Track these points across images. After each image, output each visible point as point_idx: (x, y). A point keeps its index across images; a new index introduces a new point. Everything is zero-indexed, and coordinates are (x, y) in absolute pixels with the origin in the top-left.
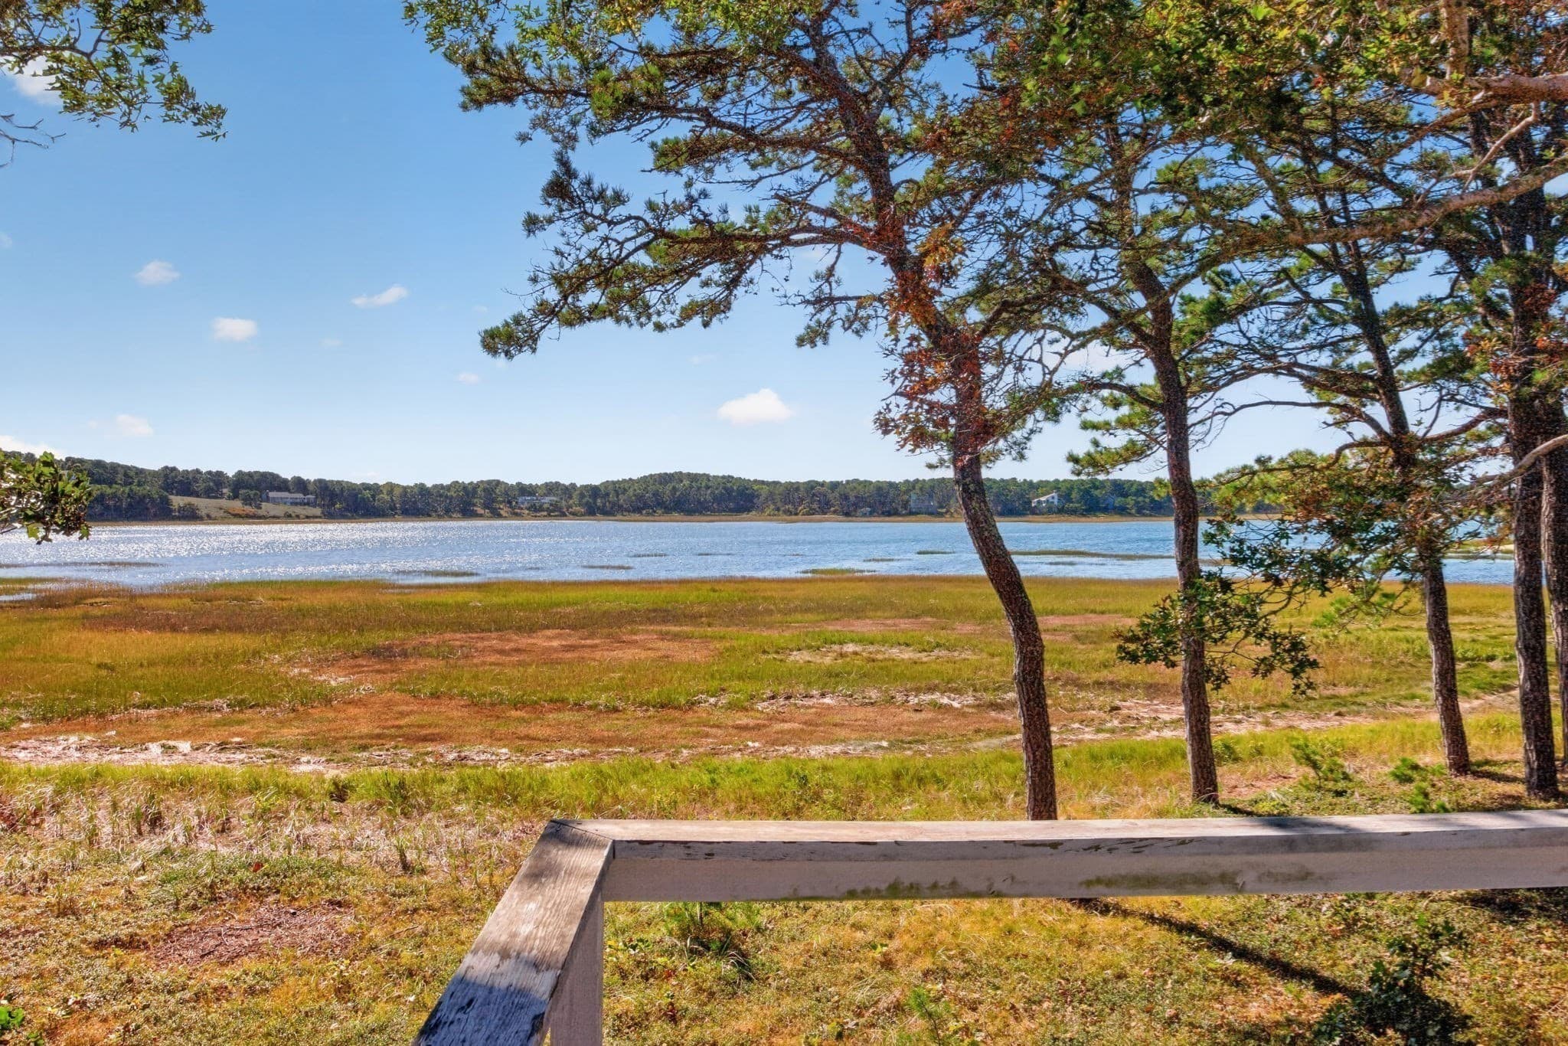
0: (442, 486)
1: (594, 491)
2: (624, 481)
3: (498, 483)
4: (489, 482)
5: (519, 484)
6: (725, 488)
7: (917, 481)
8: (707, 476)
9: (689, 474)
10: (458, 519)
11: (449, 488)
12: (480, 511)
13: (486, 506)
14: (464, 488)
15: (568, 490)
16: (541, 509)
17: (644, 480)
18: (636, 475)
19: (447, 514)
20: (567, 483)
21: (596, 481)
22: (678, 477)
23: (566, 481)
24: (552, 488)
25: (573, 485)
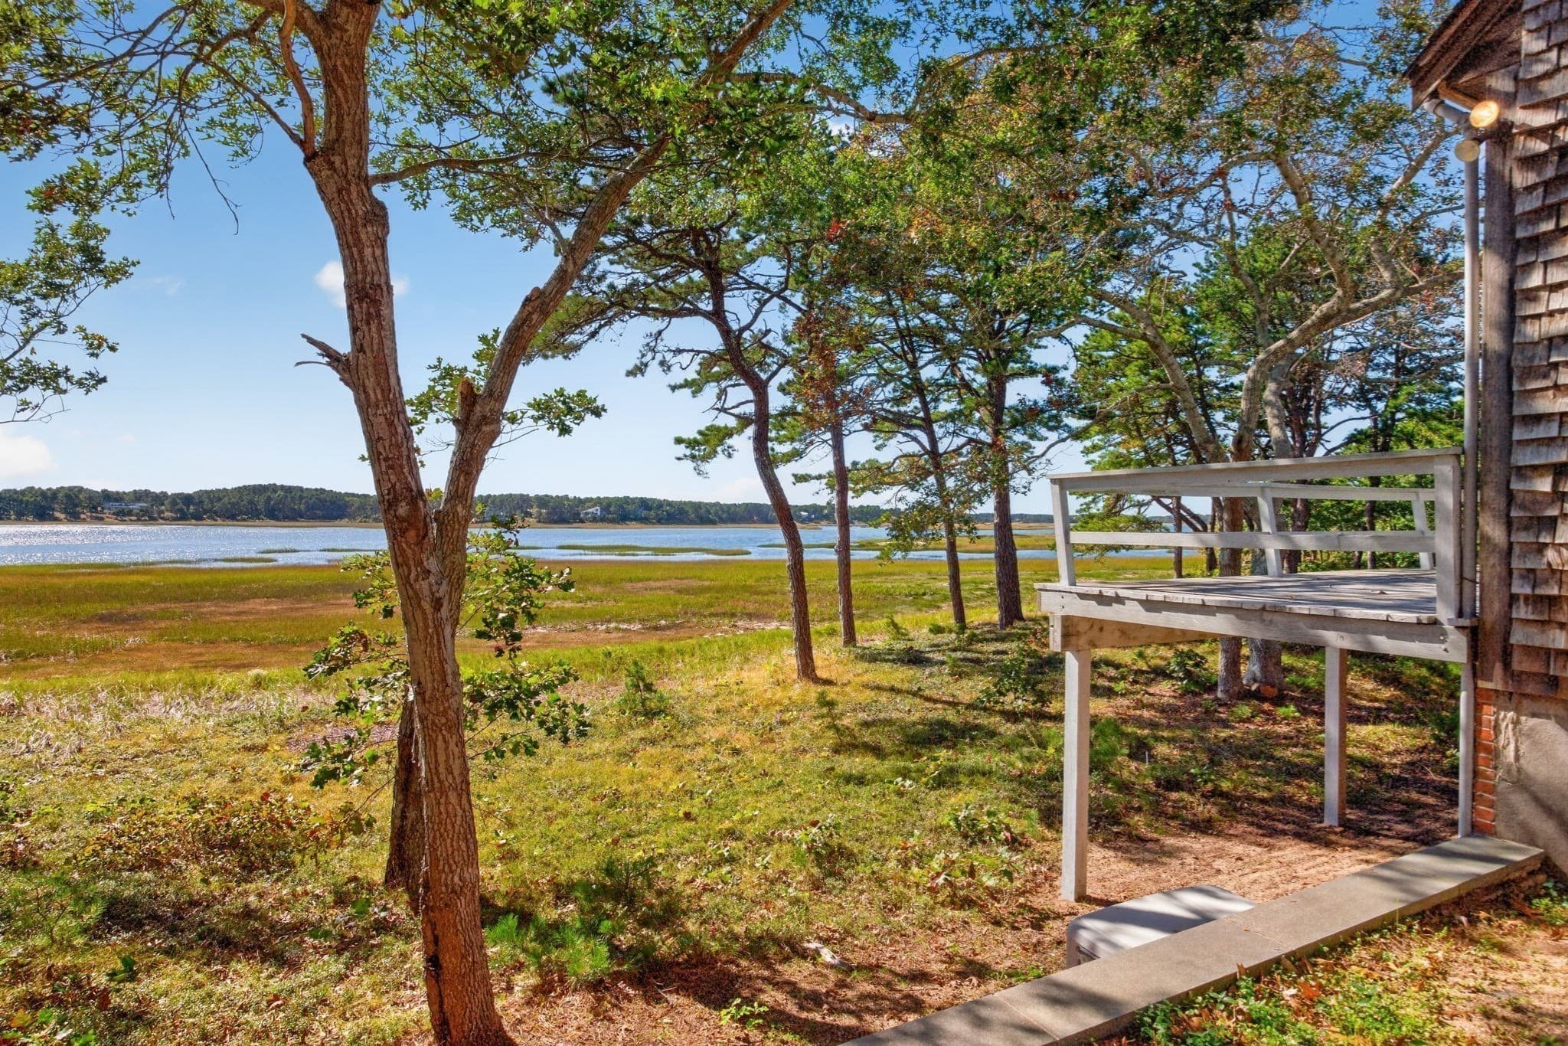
0: (15, 491)
1: (187, 499)
2: (218, 491)
3: (81, 489)
4: (71, 489)
5: (104, 491)
6: (319, 499)
7: (489, 496)
8: (301, 489)
9: (282, 487)
10: (33, 522)
11: (23, 492)
12: (57, 514)
13: (65, 511)
14: (43, 494)
15: (159, 498)
16: (130, 513)
17: (240, 490)
18: (230, 484)
19: (20, 517)
20: (158, 491)
21: (189, 489)
22: (273, 488)
23: (156, 489)
24: (140, 496)
25: (164, 494)
